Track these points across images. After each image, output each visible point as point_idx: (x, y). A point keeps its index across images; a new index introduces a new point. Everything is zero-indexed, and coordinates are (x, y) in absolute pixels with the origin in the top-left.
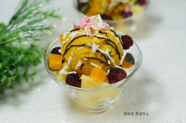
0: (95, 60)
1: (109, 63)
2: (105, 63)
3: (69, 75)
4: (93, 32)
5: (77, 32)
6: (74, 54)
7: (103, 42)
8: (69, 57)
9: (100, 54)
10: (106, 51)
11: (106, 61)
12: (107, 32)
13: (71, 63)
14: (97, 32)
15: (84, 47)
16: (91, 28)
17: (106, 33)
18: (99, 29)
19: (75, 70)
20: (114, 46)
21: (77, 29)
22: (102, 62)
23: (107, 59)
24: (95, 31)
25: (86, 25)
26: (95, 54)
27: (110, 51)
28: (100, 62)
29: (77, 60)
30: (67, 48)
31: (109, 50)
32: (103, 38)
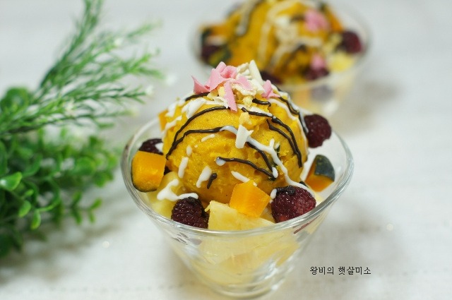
0: (243, 166)
1: (275, 173)
2: (265, 173)
3: (180, 201)
4: (239, 101)
5: (202, 100)
6: (194, 151)
7: (261, 126)
8: (180, 159)
9: (255, 151)
10: (268, 144)
11: (267, 169)
12: (272, 101)
13: (185, 174)
14: (248, 100)
15: (217, 134)
16: (235, 92)
17: (269, 104)
18: (254, 94)
19: (195, 189)
20: (288, 134)
21: (200, 94)
22: (258, 171)
23: (270, 163)
24: (243, 97)
25: (222, 85)
26: (243, 151)
27: (277, 146)
28: (253, 170)
29: (201, 166)
30: (178, 138)
31: (275, 143)
32: (262, 115)
